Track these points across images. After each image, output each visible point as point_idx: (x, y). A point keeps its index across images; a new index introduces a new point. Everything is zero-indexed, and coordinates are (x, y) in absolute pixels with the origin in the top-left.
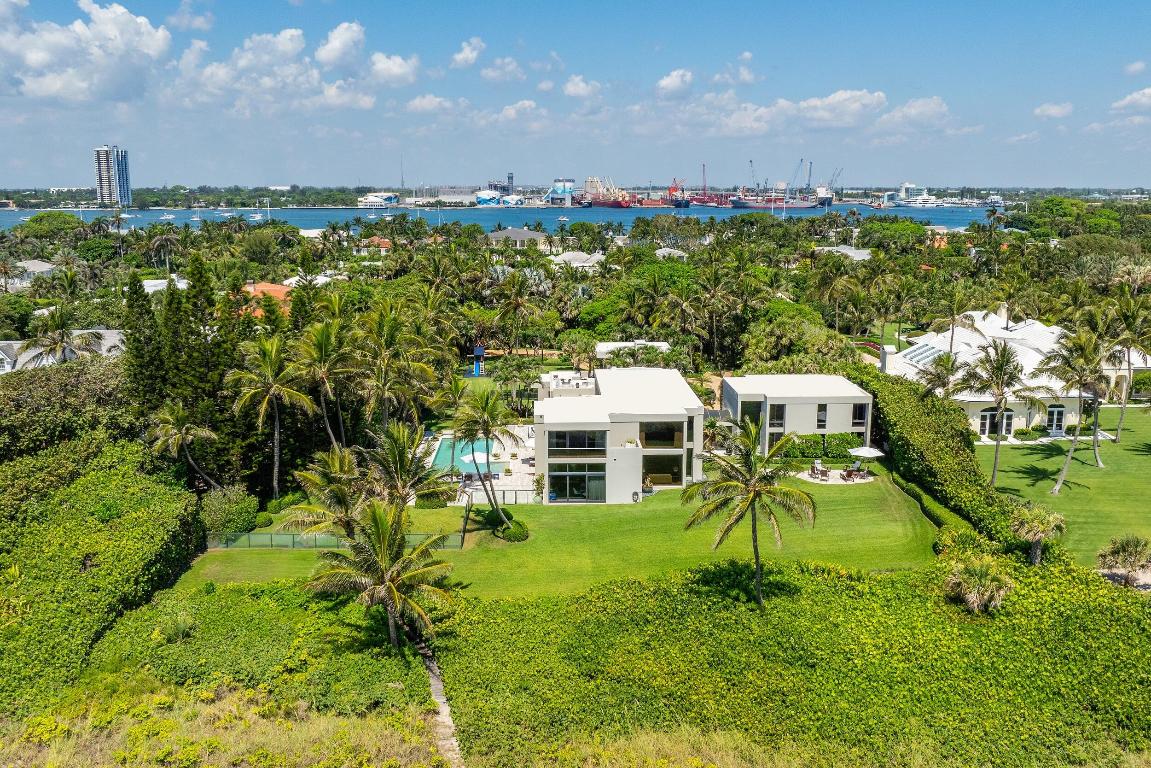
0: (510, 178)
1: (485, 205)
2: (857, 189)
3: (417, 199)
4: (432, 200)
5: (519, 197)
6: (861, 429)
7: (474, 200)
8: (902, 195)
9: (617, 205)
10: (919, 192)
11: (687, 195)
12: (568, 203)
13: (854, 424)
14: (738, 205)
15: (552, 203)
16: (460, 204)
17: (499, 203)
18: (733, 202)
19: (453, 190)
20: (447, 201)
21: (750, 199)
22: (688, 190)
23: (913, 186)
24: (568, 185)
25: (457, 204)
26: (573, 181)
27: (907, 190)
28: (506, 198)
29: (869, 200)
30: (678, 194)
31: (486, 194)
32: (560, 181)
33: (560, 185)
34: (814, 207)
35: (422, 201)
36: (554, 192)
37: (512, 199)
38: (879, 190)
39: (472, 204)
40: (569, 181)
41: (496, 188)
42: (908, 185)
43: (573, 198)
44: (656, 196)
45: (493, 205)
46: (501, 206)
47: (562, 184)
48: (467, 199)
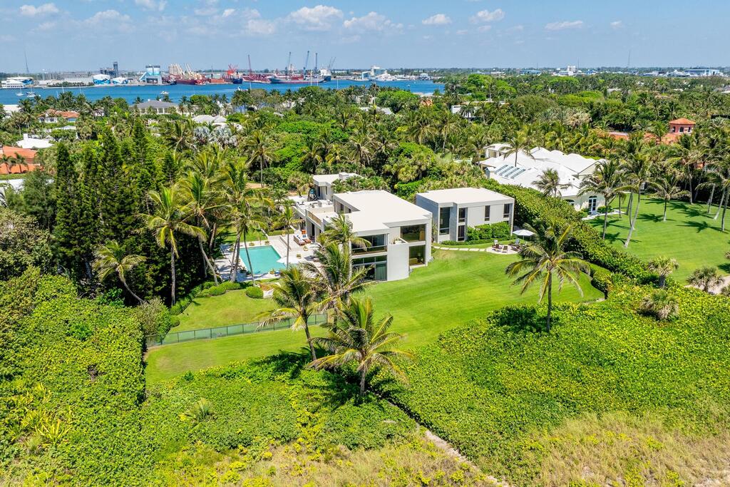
0: (115, 65)
1: (100, 85)
2: (343, 70)
3: (47, 81)
4: (61, 82)
5: (124, 79)
6: (507, 219)
7: (91, 81)
8: (372, 73)
9: (194, 82)
10: (382, 72)
11: (240, 75)
12: (160, 82)
13: (505, 216)
14: (274, 81)
15: (148, 82)
16: (82, 84)
17: (110, 83)
18: (271, 80)
19: (74, 74)
20: (72, 82)
21: (281, 77)
22: (241, 72)
23: (378, 68)
24: (156, 69)
25: (79, 84)
26: (159, 67)
27: (375, 70)
28: (115, 80)
29: (353, 77)
30: (234, 75)
31: (100, 77)
32: (150, 67)
33: (150, 70)
34: (322, 82)
35: (52, 82)
36: (147, 74)
37: (119, 80)
38: (359, 71)
39: (91, 84)
40: (156, 67)
41: (106, 72)
42: (375, 68)
43: (163, 79)
44: (217, 76)
45: (106, 84)
46: (112, 85)
47: (151, 69)
48: (87, 81)
